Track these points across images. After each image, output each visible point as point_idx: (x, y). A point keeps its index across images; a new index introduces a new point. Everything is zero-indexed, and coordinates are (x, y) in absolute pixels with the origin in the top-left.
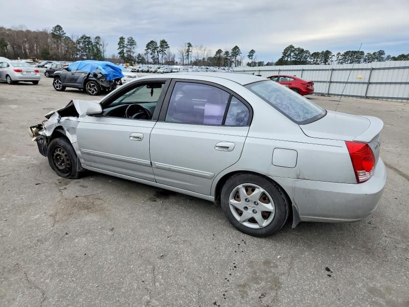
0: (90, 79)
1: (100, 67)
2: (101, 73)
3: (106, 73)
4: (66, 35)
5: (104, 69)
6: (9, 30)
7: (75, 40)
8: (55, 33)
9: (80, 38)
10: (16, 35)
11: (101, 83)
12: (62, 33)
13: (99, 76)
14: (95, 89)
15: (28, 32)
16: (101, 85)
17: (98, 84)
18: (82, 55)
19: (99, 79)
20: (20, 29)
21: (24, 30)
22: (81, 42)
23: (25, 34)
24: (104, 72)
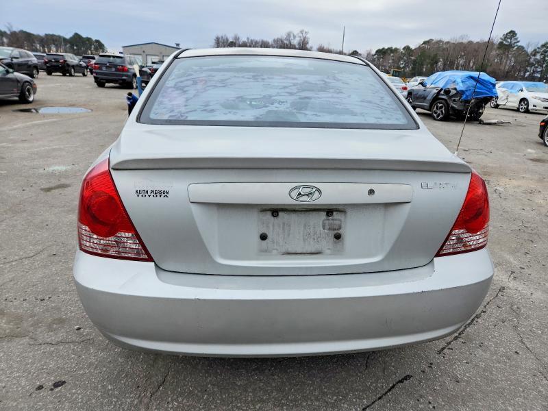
0: (440, 96)
1: (459, 80)
2: (455, 89)
3: (463, 89)
4: (519, 44)
5: (462, 82)
6: (448, 42)
7: (530, 50)
8: (504, 42)
9: (539, 46)
10: (452, 48)
11: (451, 104)
12: (513, 42)
13: (453, 92)
14: (442, 111)
15: (470, 43)
16: (452, 107)
17: (448, 104)
18: (534, 72)
19: (451, 97)
20: (460, 41)
21: (465, 41)
22: (538, 52)
23: (465, 47)
24: (461, 87)
